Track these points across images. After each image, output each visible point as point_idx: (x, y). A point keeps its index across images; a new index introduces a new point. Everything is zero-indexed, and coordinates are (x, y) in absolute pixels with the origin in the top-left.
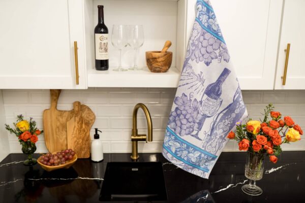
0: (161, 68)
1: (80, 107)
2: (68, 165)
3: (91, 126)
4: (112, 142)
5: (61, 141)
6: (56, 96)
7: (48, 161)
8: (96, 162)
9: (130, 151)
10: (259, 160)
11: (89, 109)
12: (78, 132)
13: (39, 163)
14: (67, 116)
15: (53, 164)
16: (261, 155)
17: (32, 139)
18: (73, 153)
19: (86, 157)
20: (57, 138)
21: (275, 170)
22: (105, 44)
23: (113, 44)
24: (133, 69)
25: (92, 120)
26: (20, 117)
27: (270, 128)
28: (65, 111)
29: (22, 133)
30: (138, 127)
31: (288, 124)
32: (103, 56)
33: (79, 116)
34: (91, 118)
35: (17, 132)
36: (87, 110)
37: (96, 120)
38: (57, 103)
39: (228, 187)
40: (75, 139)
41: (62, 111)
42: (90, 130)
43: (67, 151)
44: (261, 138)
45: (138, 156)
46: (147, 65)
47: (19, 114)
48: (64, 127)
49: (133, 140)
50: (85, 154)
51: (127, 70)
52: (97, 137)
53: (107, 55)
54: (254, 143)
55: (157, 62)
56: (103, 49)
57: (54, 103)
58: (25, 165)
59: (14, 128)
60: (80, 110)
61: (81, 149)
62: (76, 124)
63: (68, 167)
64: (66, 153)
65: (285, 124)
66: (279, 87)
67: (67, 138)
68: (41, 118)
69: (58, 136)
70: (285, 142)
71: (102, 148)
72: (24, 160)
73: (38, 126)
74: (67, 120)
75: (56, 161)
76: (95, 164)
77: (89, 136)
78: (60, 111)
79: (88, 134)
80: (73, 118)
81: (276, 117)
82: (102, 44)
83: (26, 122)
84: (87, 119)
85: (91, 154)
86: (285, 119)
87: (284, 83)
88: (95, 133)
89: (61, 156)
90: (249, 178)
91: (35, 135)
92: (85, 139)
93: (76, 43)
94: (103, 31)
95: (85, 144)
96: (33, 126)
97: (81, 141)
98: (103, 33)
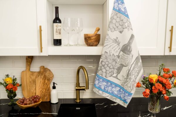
0: (93, 43)
1: (44, 69)
2: (35, 105)
3: (51, 81)
4: (64, 91)
5: (32, 91)
6: (29, 62)
7: (23, 102)
8: (54, 104)
9: (75, 97)
10: (157, 99)
11: (50, 70)
12: (42, 85)
13: (17, 103)
14: (36, 74)
15: (26, 104)
16: (159, 96)
17: (13, 89)
18: (39, 98)
19: (47, 101)
20: (30, 88)
23: (64, 29)
24: (76, 45)
25: (51, 77)
26: (7, 76)
27: (164, 78)
28: (35, 72)
29: (8, 85)
30: (80, 82)
31: (175, 75)
32: (58, 37)
33: (43, 75)
34: (51, 76)
35: (5, 84)
36: (48, 71)
37: (54, 78)
38: (30, 67)
40: (41, 89)
41: (33, 72)
42: (50, 84)
43: (36, 96)
44: (158, 85)
45: (80, 100)
46: (85, 41)
47: (7, 74)
48: (34, 82)
49: (77, 90)
50: (46, 99)
51: (73, 45)
52: (54, 88)
53: (60, 36)
54: (153, 88)
55: (91, 39)
56: (58, 33)
57: (28, 67)
58: (9, 106)
60: (44, 71)
61: (44, 96)
62: (42, 79)
63: (36, 107)
64: (35, 98)
65: (173, 76)
66: (167, 53)
67: (36, 89)
68: (20, 76)
70: (174, 87)
71: (57, 94)
72: (9, 102)
73: (18, 81)
74: (36, 78)
75: (28, 102)
77: (50, 87)
78: (32, 72)
79: (49, 86)
80: (40, 76)
81: (167, 71)
82: (58, 29)
83: (11, 78)
84: (49, 77)
85: (50, 99)
86: (173, 72)
87: (170, 51)
88: (53, 86)
89: (31, 100)
90: (151, 112)
91: (16, 86)
92: (47, 89)
93: (40, 27)
94: (58, 21)
95: (47, 93)
96: (15, 81)
97: (44, 90)
98: (58, 23)
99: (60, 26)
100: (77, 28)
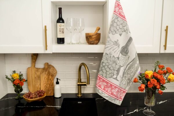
0: (94, 42)
1: (48, 66)
3: (55, 77)
4: (67, 86)
5: (37, 86)
6: (35, 60)
7: (29, 96)
8: (57, 98)
9: (77, 92)
11: (53, 67)
12: (47, 80)
13: (24, 97)
14: (41, 71)
15: (32, 98)
16: (154, 91)
17: (20, 84)
18: (43, 92)
20: (35, 84)
21: (163, 102)
22: (63, 29)
23: (67, 29)
24: (78, 43)
25: (55, 74)
26: (14, 72)
27: (158, 74)
28: (40, 68)
29: (15, 80)
30: (81, 78)
31: (169, 72)
32: (61, 36)
33: (48, 71)
34: (55, 73)
35: (12, 80)
37: (57, 74)
38: (35, 64)
39: (134, 111)
40: (45, 84)
41: (38, 68)
42: (54, 80)
43: (40, 91)
44: (154, 81)
45: (82, 95)
46: (86, 40)
47: (14, 70)
48: (39, 77)
49: (78, 85)
50: (50, 94)
51: (75, 44)
52: (57, 83)
53: (63, 35)
54: (149, 83)
55: (92, 38)
56: (61, 32)
57: (33, 64)
58: (16, 99)
59: (10, 77)
60: (48, 68)
61: (49, 90)
62: (46, 76)
63: (41, 100)
64: (40, 92)
65: (167, 72)
66: (162, 51)
67: (40, 84)
68: (26, 72)
69: (35, 83)
70: (168, 82)
71: (61, 89)
72: (16, 97)
73: (24, 77)
74: (41, 74)
75: (34, 96)
76: (57, 99)
77: (53, 83)
78: (37, 68)
79: (52, 82)
80: (44, 73)
82: (61, 29)
83: (17, 74)
84: (52, 73)
85: (54, 94)
86: (167, 69)
87: (165, 49)
88: (56, 81)
89: (37, 94)
90: (147, 105)
91: (22, 81)
92: (51, 85)
93: (46, 27)
94: (61, 21)
95: (51, 88)
96: (21, 77)
97: (48, 85)
98: (62, 23)
99: (63, 26)
100: (79, 28)
